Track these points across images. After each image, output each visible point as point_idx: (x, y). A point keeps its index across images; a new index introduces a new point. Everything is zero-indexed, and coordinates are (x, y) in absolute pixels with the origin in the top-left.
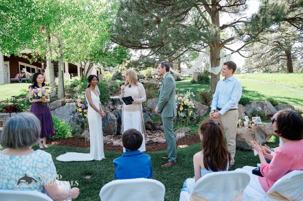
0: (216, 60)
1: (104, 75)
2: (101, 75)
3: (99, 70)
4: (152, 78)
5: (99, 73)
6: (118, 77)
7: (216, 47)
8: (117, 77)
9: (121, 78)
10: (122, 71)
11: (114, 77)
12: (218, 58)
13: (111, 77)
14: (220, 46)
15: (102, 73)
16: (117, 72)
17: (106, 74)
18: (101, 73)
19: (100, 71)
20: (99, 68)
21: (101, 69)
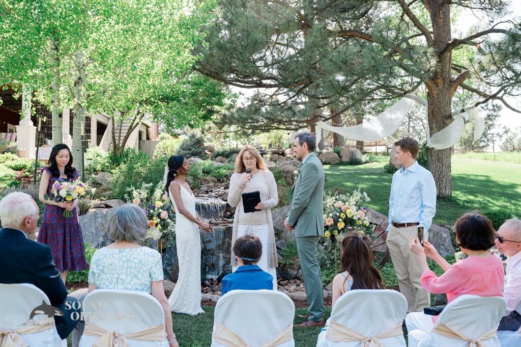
0: (440, 119)
1: (156, 142)
2: (148, 141)
3: (144, 130)
4: (283, 154)
5: (144, 137)
6: (193, 150)
7: (440, 86)
8: (190, 150)
9: (201, 152)
10: (205, 132)
11: (184, 150)
12: (447, 114)
13: (175, 150)
14: (450, 86)
15: (151, 136)
16: (193, 136)
17: (164, 141)
18: (148, 138)
19: (147, 130)
20: (146, 125)
21: (149, 125)
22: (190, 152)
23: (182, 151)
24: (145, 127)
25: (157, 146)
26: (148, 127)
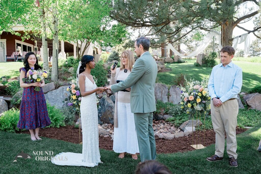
0: (227, 41)
1: (100, 55)
2: (97, 55)
3: (95, 50)
5: (96, 53)
6: (115, 58)
7: (228, 25)
8: (113, 58)
9: (118, 59)
10: (120, 51)
11: (111, 58)
12: (230, 38)
13: (107, 58)
14: (233, 25)
15: (98, 53)
16: (115, 52)
17: (103, 54)
18: (97, 53)
19: (97, 50)
20: (96, 48)
21: (97, 48)
22: (113, 59)
23: (110, 58)
24: (96, 49)
25: (101, 56)
26: (97, 49)
